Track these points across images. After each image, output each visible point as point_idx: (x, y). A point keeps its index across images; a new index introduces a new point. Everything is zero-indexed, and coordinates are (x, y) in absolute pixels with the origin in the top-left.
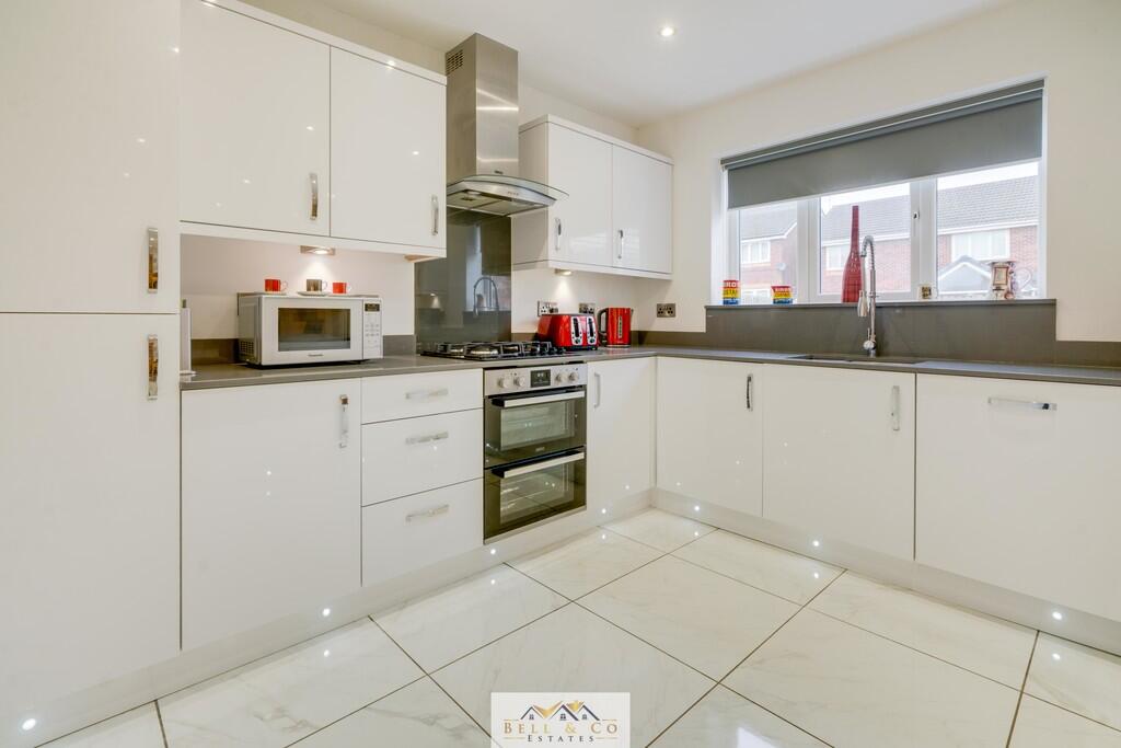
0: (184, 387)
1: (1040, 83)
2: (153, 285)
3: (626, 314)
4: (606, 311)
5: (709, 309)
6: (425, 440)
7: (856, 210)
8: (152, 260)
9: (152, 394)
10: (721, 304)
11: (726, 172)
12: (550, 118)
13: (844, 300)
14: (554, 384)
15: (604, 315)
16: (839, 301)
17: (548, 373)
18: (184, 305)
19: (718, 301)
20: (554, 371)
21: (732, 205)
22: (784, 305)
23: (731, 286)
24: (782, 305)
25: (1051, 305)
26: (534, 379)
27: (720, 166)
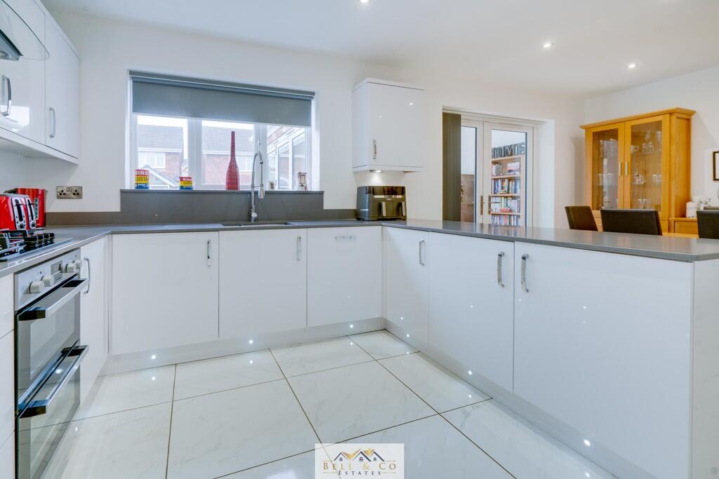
1: (313, 94)
5: (123, 192)
7: (233, 134)
10: (133, 188)
11: (132, 82)
13: (228, 188)
16: (224, 189)
21: (135, 110)
22: (187, 190)
23: (142, 174)
24: (186, 191)
25: (321, 193)
27: (126, 76)
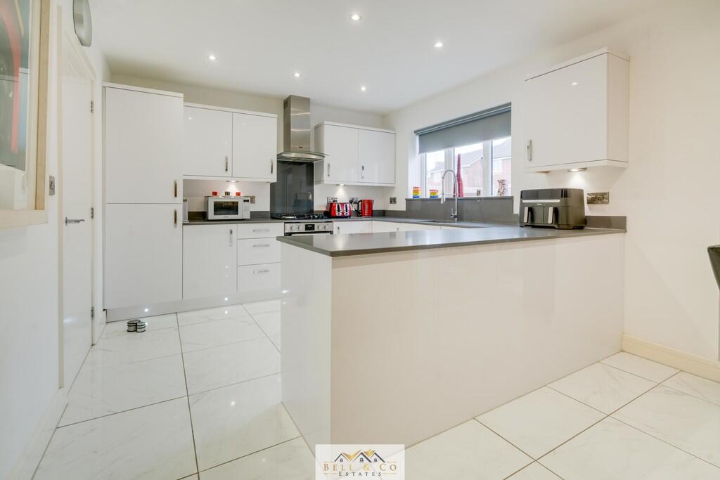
0: (184, 224)
1: (510, 104)
2: (176, 195)
3: (370, 203)
4: (361, 201)
5: (407, 200)
6: (260, 246)
7: (459, 155)
8: (176, 187)
9: (176, 226)
10: (412, 198)
11: (418, 137)
12: (325, 122)
14: (316, 230)
15: (360, 203)
16: (451, 197)
17: (313, 225)
18: (184, 201)
19: (411, 196)
20: (316, 225)
21: (421, 151)
23: (416, 190)
25: (511, 198)
26: (307, 228)
27: (414, 134)
